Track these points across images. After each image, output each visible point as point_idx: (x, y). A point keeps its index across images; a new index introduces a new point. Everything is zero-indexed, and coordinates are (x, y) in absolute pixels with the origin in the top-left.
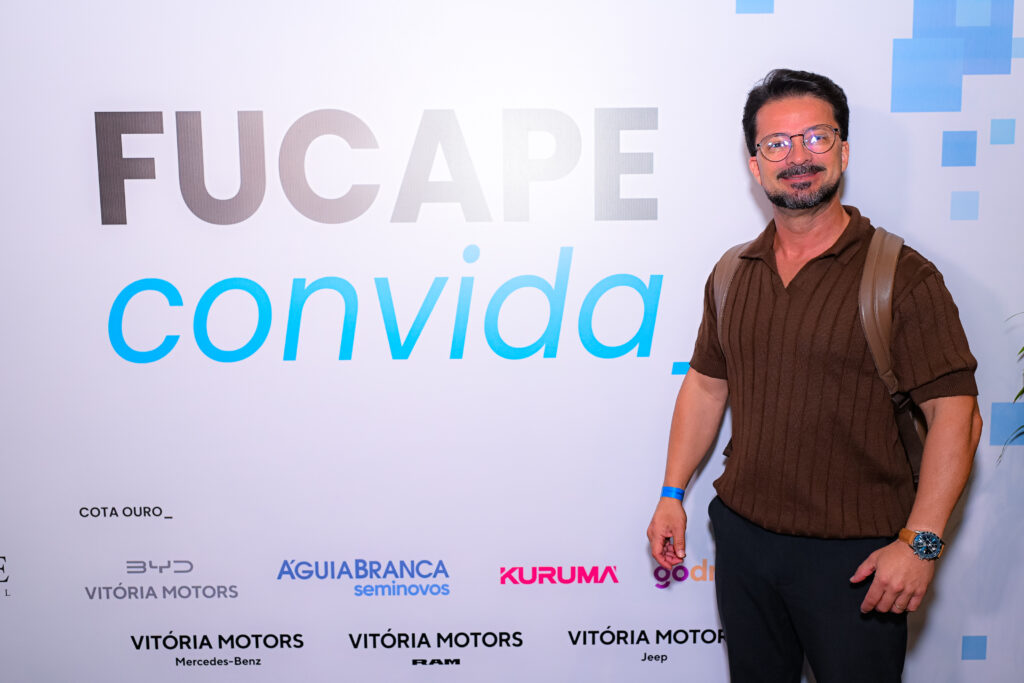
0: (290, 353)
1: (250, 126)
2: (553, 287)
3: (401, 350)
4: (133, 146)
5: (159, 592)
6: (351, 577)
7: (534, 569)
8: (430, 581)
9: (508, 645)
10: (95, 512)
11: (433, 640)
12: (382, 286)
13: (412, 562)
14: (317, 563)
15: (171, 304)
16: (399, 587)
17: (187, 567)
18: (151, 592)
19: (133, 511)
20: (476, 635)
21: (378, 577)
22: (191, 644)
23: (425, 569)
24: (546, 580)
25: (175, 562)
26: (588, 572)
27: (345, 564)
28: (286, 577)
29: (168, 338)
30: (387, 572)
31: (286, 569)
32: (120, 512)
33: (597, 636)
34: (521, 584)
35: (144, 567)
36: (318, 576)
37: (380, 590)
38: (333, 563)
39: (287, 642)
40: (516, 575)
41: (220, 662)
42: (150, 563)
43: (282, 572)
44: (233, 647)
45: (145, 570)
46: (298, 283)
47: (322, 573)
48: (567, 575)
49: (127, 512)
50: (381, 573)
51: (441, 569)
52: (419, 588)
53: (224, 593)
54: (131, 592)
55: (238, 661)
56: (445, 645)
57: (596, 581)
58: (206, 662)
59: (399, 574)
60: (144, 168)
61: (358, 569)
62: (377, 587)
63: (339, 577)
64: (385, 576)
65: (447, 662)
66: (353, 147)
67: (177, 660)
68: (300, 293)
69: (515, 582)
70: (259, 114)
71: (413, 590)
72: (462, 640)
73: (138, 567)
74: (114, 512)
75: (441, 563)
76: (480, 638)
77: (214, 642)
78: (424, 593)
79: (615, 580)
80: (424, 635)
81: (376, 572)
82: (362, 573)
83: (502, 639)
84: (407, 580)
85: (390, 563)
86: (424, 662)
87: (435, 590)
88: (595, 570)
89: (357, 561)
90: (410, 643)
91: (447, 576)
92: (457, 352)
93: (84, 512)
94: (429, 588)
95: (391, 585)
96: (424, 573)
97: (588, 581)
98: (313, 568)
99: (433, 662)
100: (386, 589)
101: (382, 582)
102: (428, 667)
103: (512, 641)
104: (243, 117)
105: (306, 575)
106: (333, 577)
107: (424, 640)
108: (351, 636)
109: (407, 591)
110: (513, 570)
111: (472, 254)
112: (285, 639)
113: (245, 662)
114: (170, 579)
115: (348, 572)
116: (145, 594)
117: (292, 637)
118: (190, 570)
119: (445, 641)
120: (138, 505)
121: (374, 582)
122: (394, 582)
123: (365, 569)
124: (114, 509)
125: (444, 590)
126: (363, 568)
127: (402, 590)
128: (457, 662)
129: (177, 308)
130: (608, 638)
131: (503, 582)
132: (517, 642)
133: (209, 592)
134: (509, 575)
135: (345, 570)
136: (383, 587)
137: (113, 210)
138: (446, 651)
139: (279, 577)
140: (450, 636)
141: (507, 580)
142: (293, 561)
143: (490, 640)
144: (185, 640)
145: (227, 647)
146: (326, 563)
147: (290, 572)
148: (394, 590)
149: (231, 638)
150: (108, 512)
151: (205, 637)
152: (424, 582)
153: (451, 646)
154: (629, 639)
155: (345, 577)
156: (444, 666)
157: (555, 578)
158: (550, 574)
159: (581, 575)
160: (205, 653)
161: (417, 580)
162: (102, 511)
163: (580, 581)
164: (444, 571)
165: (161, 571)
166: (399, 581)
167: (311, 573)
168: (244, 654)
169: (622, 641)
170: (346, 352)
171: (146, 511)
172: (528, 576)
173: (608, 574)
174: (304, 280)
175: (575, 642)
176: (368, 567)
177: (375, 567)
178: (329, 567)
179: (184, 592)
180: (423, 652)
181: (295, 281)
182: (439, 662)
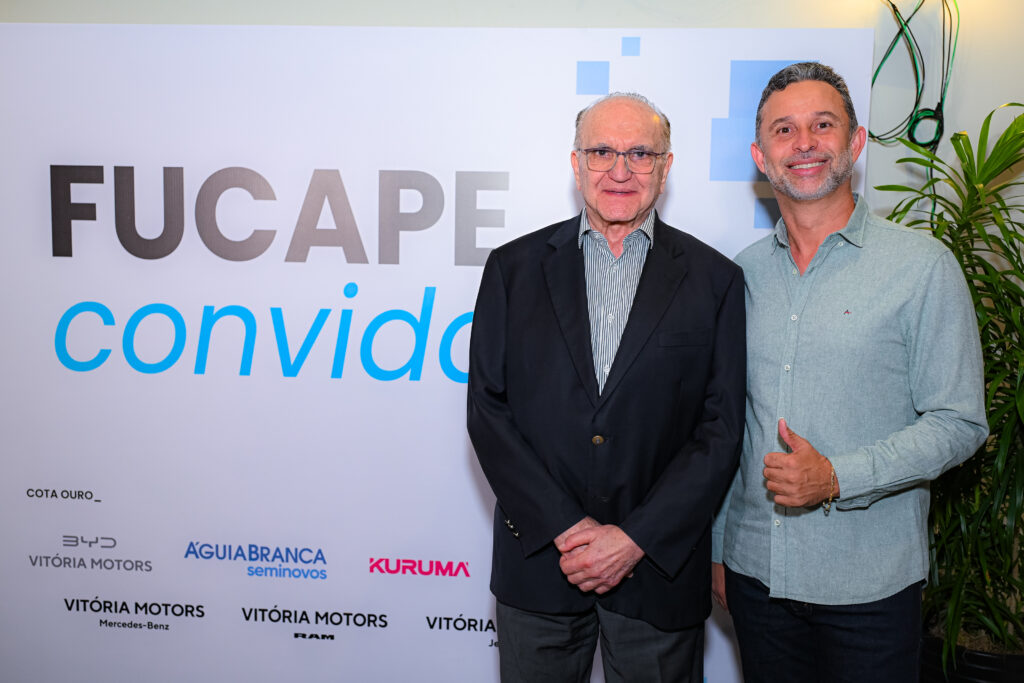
0: (200, 368)
1: (173, 178)
2: (419, 319)
3: (291, 369)
4: (80, 193)
5: (88, 563)
6: (245, 559)
7: (398, 561)
8: (311, 566)
9: (375, 625)
10: (40, 493)
11: (312, 618)
12: (277, 314)
13: (296, 550)
14: (217, 546)
15: (106, 323)
16: (284, 570)
17: (111, 543)
18: (82, 563)
19: (69, 494)
20: (348, 615)
21: (268, 560)
22: (113, 609)
23: (306, 556)
24: (408, 571)
25: (102, 538)
26: (444, 566)
27: (240, 548)
28: (192, 556)
29: (102, 351)
30: (275, 557)
31: (192, 550)
32: (59, 495)
33: (451, 623)
34: (387, 574)
35: (77, 541)
36: (217, 556)
37: (269, 572)
38: (230, 547)
39: (191, 612)
40: (382, 565)
41: (135, 626)
42: (82, 538)
43: (188, 552)
44: (146, 613)
45: (77, 544)
46: (208, 310)
47: (221, 554)
48: (426, 568)
49: (65, 494)
50: (270, 557)
51: (320, 556)
52: (301, 572)
53: (140, 567)
54: (66, 562)
55: (150, 625)
56: (322, 623)
57: (451, 574)
58: (124, 625)
59: (285, 559)
60: (88, 212)
61: (251, 552)
62: (266, 569)
63: (235, 559)
64: (273, 560)
65: (324, 637)
66: (256, 198)
67: (101, 621)
68: (210, 317)
69: (382, 571)
70: (180, 170)
71: (297, 573)
72: (336, 619)
73: (72, 541)
74: (54, 494)
75: (320, 551)
76: (351, 618)
77: (132, 608)
78: (306, 576)
79: (467, 575)
80: (304, 613)
81: (265, 556)
82: (254, 556)
83: (370, 620)
84: (291, 565)
85: (278, 550)
86: (304, 636)
87: (315, 574)
88: (450, 565)
89: (251, 546)
90: (292, 618)
91: (325, 562)
92: (337, 372)
93: (31, 493)
94: (310, 572)
95: (278, 568)
96: (306, 559)
97: (444, 573)
98: (214, 550)
99: (311, 636)
100: (274, 572)
101: (271, 565)
102: (307, 640)
103: (378, 622)
104: (168, 171)
105: (208, 555)
106: (230, 558)
107: (304, 617)
108: (244, 610)
109: (292, 573)
110: (381, 560)
111: (351, 290)
112: (190, 609)
113: (156, 627)
114: (97, 553)
115: (243, 555)
116: (77, 564)
117: (195, 607)
118: (114, 546)
119: (322, 618)
120: (74, 489)
121: (264, 564)
122: (280, 565)
123: (256, 553)
124: (54, 491)
125: (323, 575)
126: (255, 552)
127: (287, 573)
128: (332, 637)
129: (109, 327)
130: (460, 624)
131: (372, 570)
132: (383, 624)
133: (129, 565)
134: (377, 565)
135: (240, 553)
136: (271, 570)
137: (62, 245)
138: (323, 628)
139: (186, 556)
140: (326, 615)
141: (376, 569)
142: (197, 543)
143: (360, 620)
144: (108, 605)
145: (141, 613)
146: (225, 547)
147: (195, 552)
148: (280, 573)
149: (145, 605)
150: (50, 494)
151: (124, 604)
152: (306, 567)
153: (327, 623)
154: (478, 627)
155: (240, 559)
156: (321, 641)
157: (416, 569)
158: (411, 566)
159: (438, 568)
160: (124, 617)
161: (300, 565)
162: (45, 493)
163: (437, 574)
164: (323, 559)
165: (90, 546)
166: (285, 565)
167: (212, 554)
168: (156, 620)
169: (472, 628)
170: (245, 369)
171: (80, 495)
172: (393, 567)
173: (461, 570)
174: (212, 308)
175: (432, 627)
176: (259, 552)
177: (265, 552)
178: (227, 549)
179: (109, 564)
180: (303, 628)
181: (206, 308)
182: (317, 637)
